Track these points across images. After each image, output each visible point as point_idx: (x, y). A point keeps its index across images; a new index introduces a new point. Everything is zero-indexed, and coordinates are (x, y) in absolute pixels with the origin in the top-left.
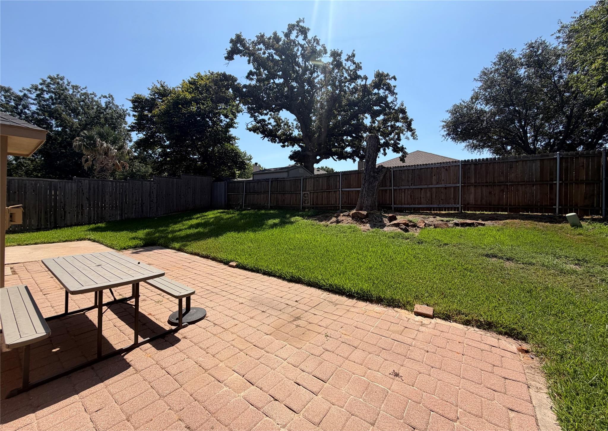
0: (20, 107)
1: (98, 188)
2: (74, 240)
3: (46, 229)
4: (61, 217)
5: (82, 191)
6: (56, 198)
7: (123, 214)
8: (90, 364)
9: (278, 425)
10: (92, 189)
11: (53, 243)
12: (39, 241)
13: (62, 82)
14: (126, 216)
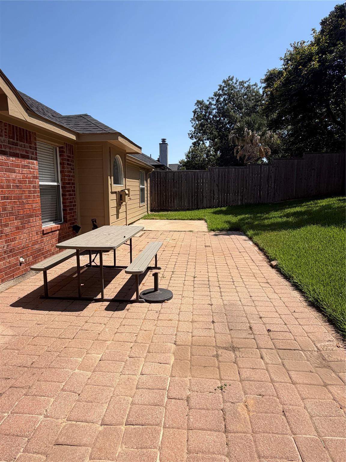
0: (207, 114)
1: (225, 174)
2: (196, 220)
3: (192, 209)
4: (201, 201)
5: (214, 178)
6: (198, 185)
7: (244, 199)
8: (74, 299)
9: (45, 411)
10: (220, 176)
11: (184, 220)
12: (177, 217)
13: (231, 82)
14: (246, 201)
